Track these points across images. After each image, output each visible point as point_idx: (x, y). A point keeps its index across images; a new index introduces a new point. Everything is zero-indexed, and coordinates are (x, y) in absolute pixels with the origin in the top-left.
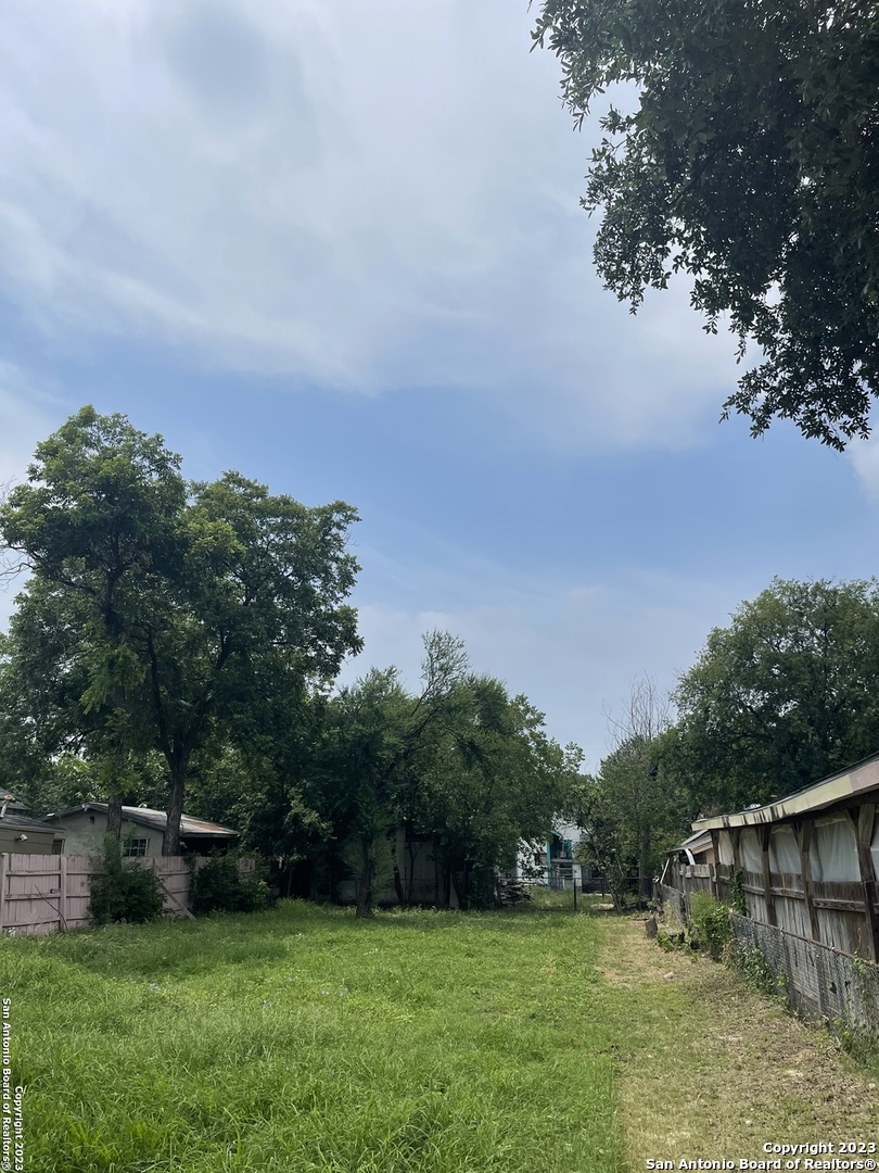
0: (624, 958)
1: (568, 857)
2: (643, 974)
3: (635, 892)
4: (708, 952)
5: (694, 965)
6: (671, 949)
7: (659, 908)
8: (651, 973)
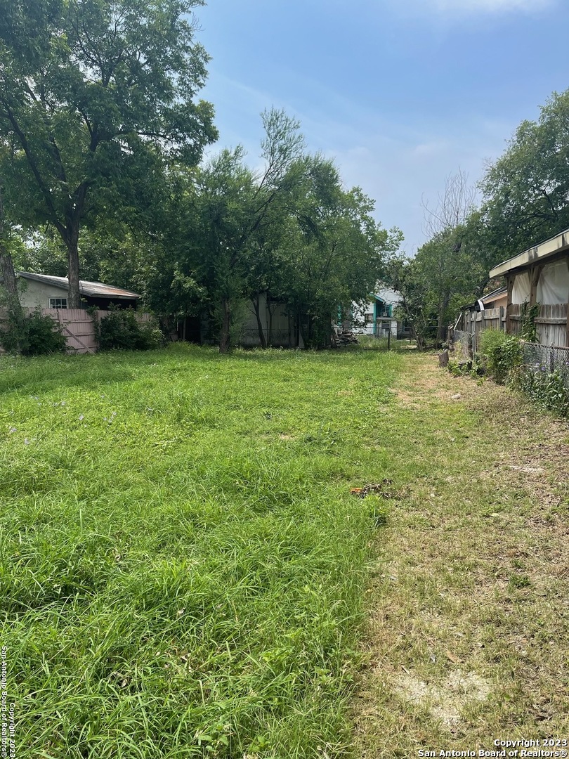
0: (418, 382)
1: (388, 316)
2: (433, 395)
3: (434, 337)
4: (492, 377)
5: (479, 388)
6: (459, 375)
7: (450, 347)
8: (440, 395)
